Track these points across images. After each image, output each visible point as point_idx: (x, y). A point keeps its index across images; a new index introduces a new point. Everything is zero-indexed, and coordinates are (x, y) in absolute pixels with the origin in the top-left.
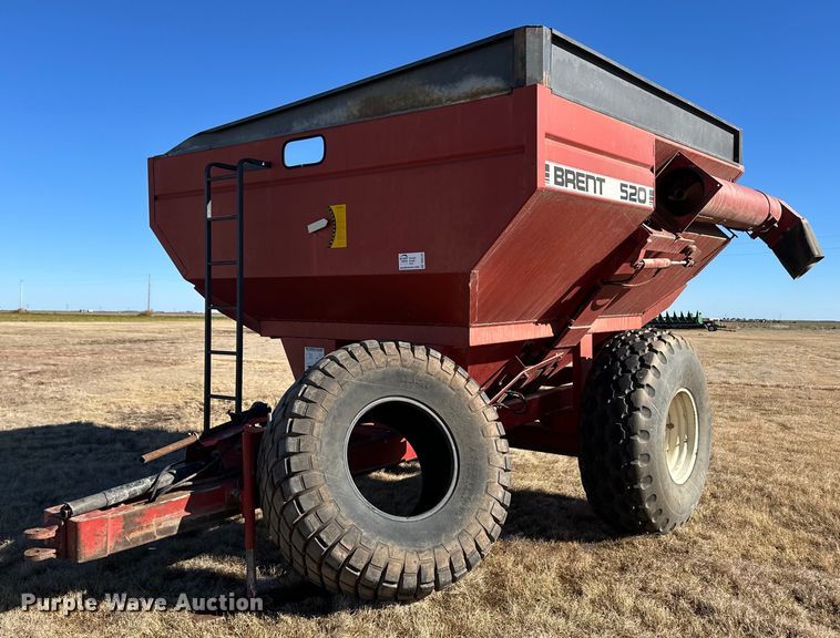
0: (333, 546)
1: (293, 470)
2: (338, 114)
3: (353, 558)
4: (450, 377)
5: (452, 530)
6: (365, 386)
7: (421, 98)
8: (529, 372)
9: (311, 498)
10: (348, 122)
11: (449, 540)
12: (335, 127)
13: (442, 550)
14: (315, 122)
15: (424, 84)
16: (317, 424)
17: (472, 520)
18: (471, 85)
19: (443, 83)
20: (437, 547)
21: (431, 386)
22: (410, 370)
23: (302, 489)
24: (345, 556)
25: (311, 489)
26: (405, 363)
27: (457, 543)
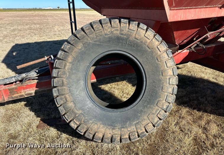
0: (70, 121)
1: (54, 85)
3: (79, 128)
4: (148, 41)
5: (133, 121)
6: (98, 45)
8: (210, 35)
9: (61, 99)
11: (131, 125)
13: (125, 130)
16: (68, 64)
17: (145, 117)
20: (123, 128)
21: (137, 46)
22: (125, 37)
23: (58, 94)
24: (76, 126)
25: (63, 95)
26: (123, 32)
27: (134, 127)
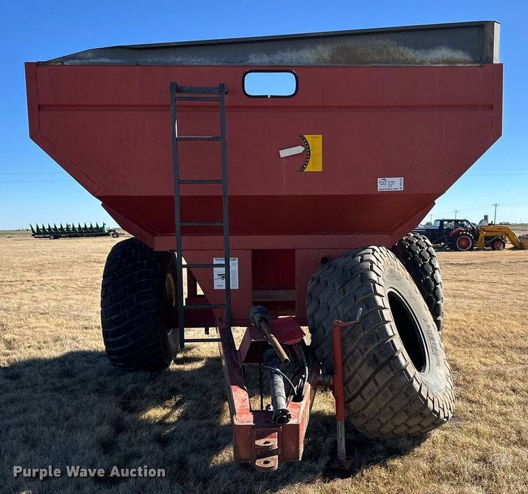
2: (308, 56)
7: (396, 56)
10: (318, 65)
12: (307, 67)
14: (280, 58)
15: (398, 45)
18: (443, 54)
19: (416, 47)
21: (400, 279)
22: (393, 267)
